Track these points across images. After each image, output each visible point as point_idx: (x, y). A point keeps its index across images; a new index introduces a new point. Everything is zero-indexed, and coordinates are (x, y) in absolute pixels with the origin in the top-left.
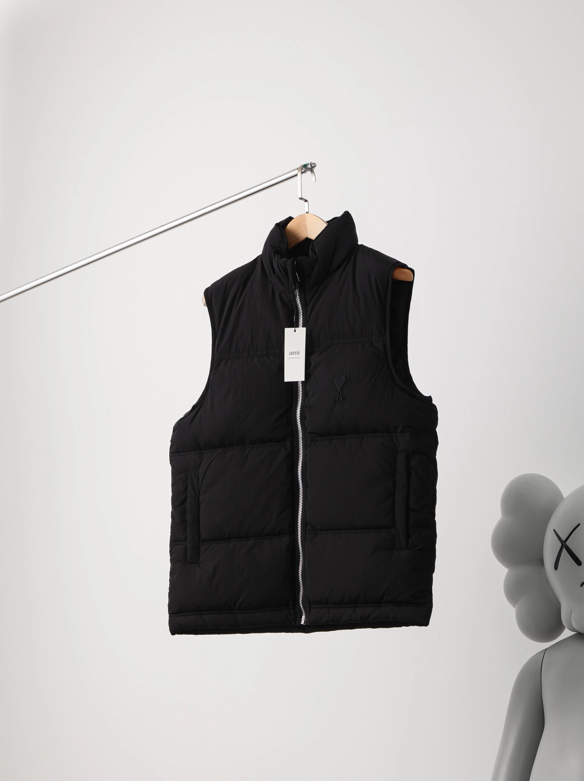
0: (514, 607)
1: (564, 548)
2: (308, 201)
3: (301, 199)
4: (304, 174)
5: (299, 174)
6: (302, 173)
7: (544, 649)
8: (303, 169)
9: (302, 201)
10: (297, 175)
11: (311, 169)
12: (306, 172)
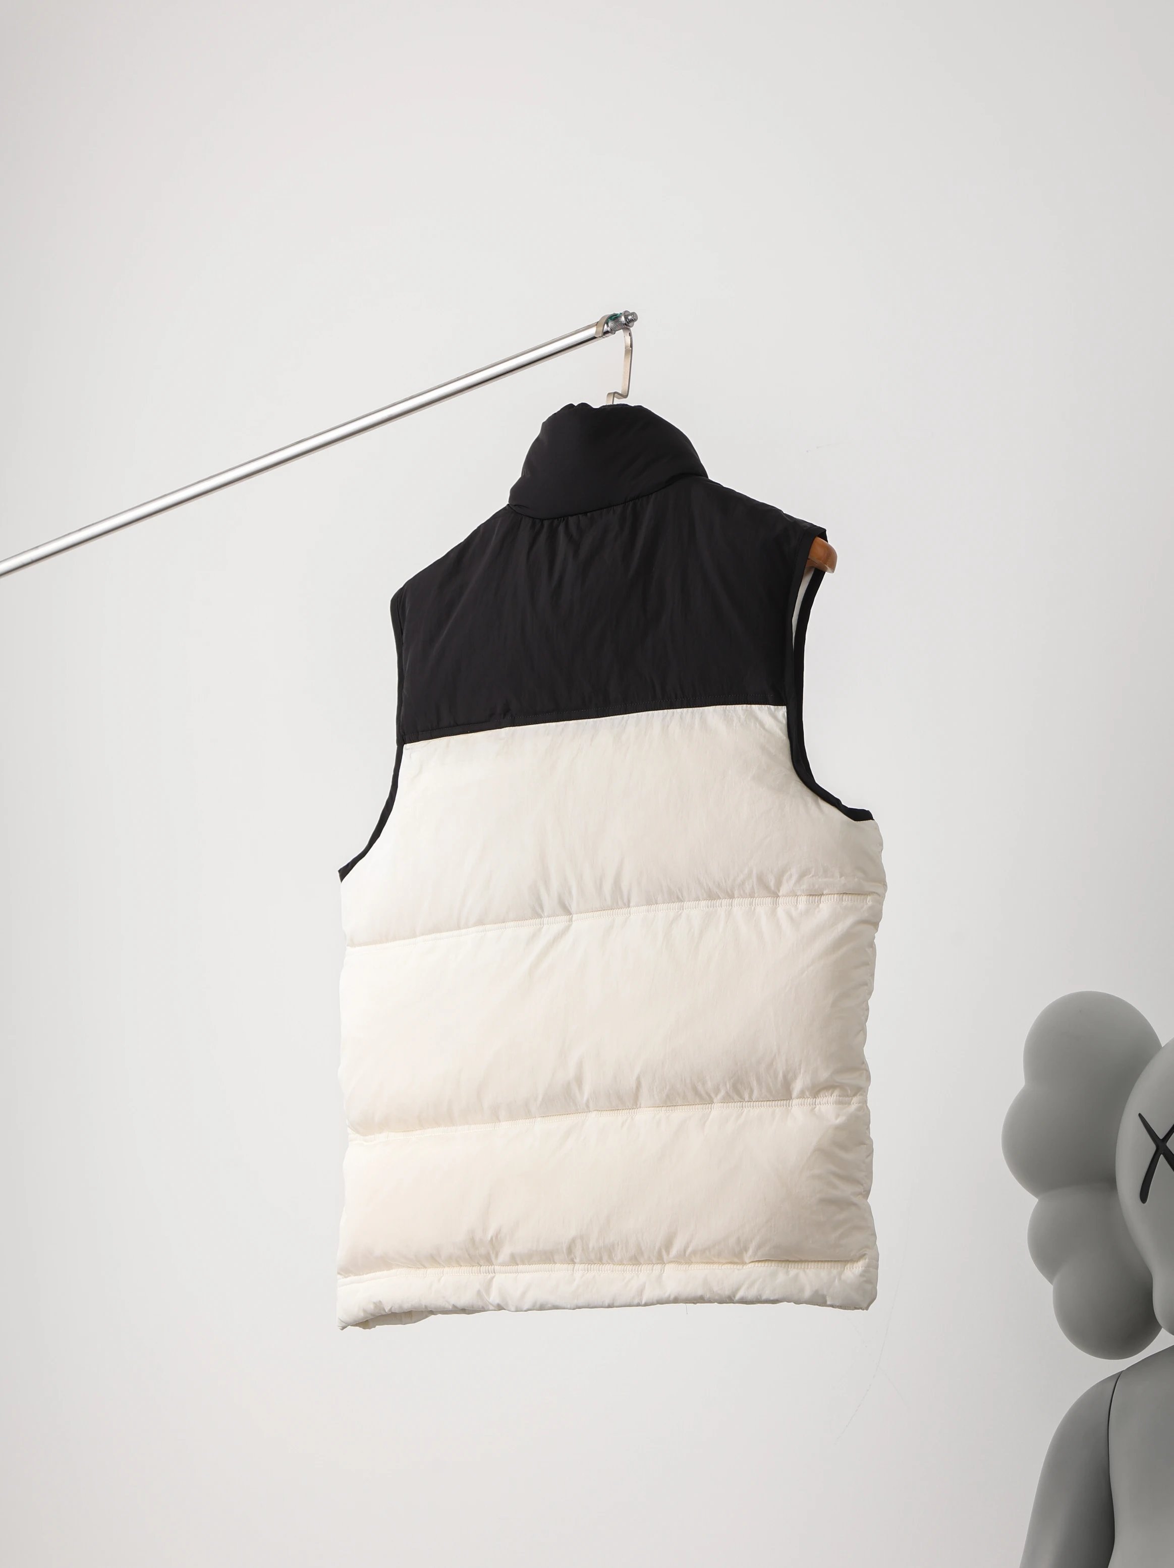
0: (1051, 1281)
1: (1162, 1156)
4: (611, 336)
5: (599, 336)
6: (607, 332)
7: (1114, 1375)
8: (609, 326)
10: (593, 338)
11: (626, 325)
12: (616, 331)
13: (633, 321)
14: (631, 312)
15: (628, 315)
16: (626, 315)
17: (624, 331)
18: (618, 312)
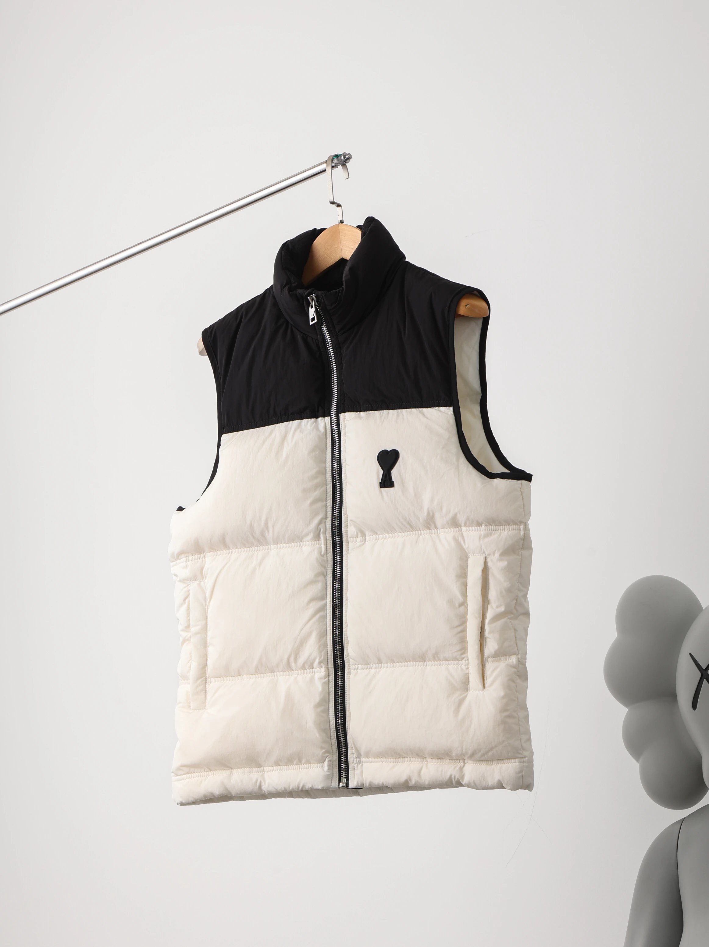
0: (638, 761)
1: (705, 680)
2: (342, 206)
3: (332, 203)
4: (335, 170)
5: (329, 169)
6: (333, 167)
7: (681, 819)
8: (333, 163)
9: (334, 206)
10: (325, 170)
11: (344, 161)
12: (338, 166)
13: (349, 159)
14: (347, 153)
15: (346, 155)
16: (344, 156)
17: (342, 167)
18: (339, 154)
